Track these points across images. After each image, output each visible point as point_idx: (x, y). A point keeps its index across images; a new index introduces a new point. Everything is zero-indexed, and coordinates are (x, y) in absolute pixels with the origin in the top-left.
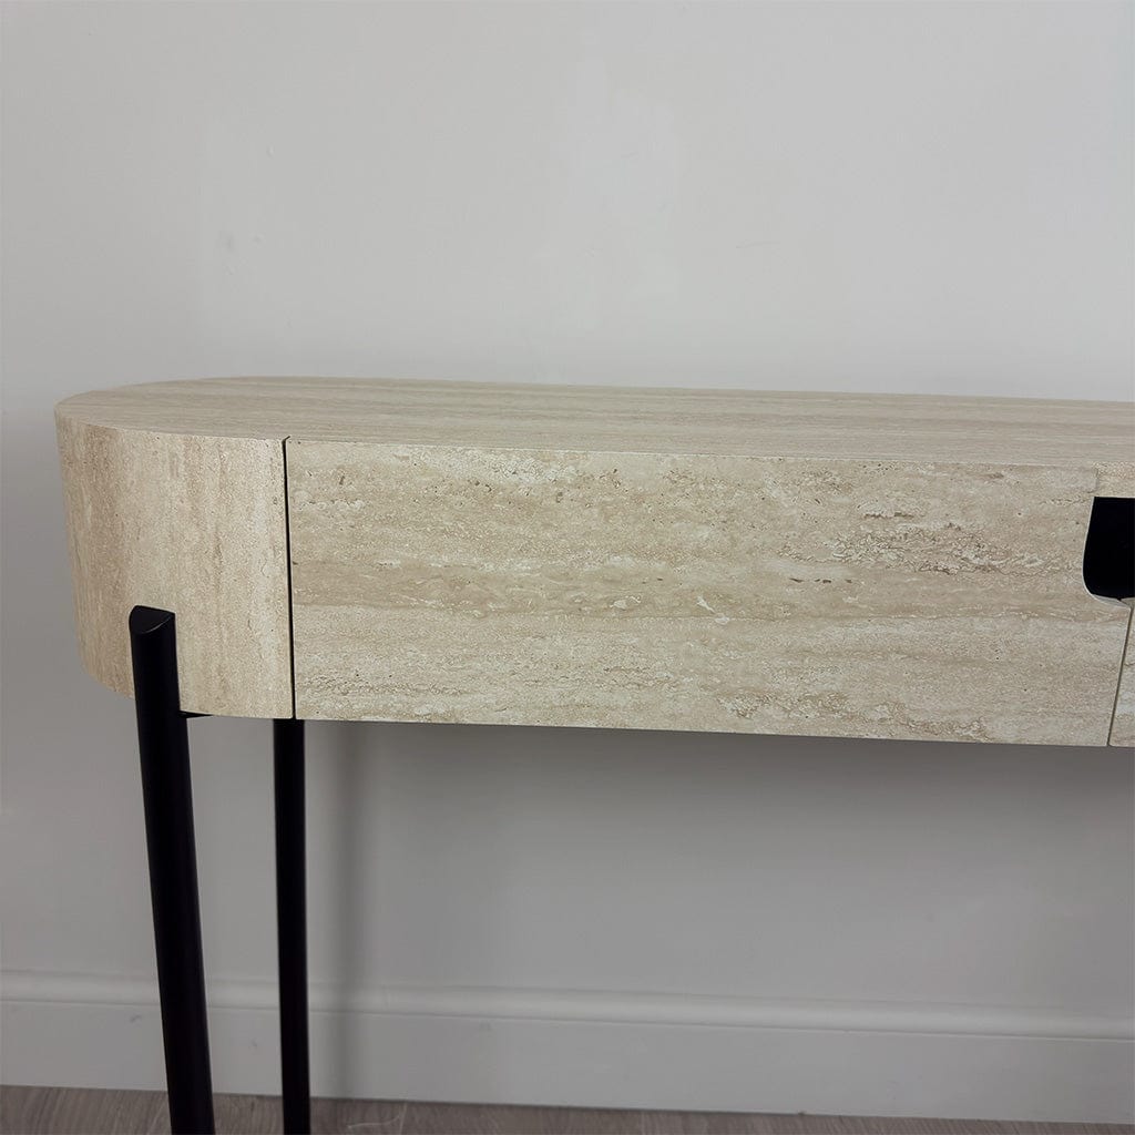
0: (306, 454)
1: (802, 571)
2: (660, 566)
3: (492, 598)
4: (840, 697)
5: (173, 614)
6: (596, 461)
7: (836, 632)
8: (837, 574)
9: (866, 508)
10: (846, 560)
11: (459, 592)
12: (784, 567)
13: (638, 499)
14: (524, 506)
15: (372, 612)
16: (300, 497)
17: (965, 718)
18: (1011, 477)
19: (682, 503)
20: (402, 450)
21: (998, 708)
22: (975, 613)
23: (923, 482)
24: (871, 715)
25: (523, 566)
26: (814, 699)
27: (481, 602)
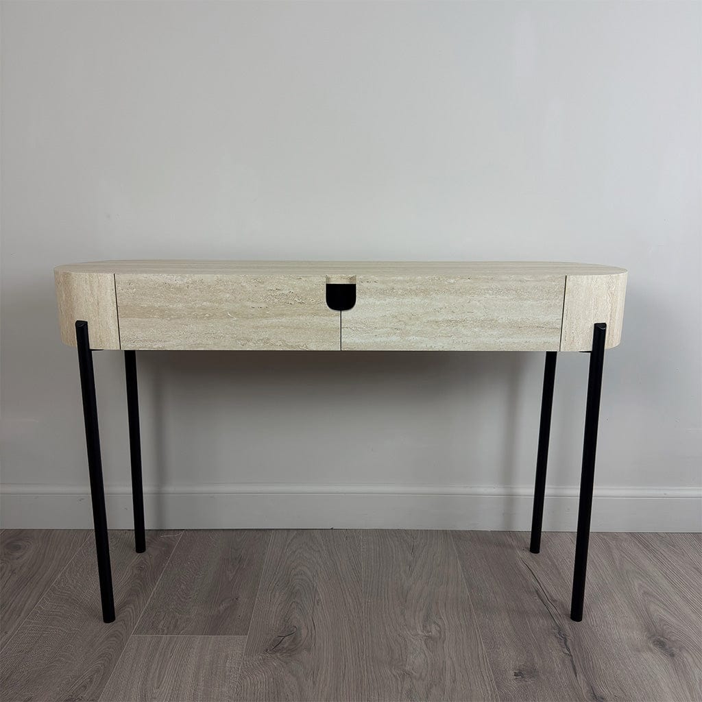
0: (120, 277)
1: (254, 305)
2: (217, 305)
3: (173, 315)
4: (268, 339)
5: (87, 322)
6: (197, 277)
7: (265, 321)
8: (263, 305)
9: (268, 288)
10: (265, 302)
11: (163, 313)
12: (249, 304)
13: (209, 287)
14: (179, 289)
15: (140, 319)
16: (119, 288)
17: (302, 344)
18: (303, 279)
19: (222, 288)
20: (145, 275)
21: (310, 341)
22: (300, 315)
23: (282, 281)
24: (277, 344)
25: (180, 305)
26: (262, 340)
27: (169, 316)
